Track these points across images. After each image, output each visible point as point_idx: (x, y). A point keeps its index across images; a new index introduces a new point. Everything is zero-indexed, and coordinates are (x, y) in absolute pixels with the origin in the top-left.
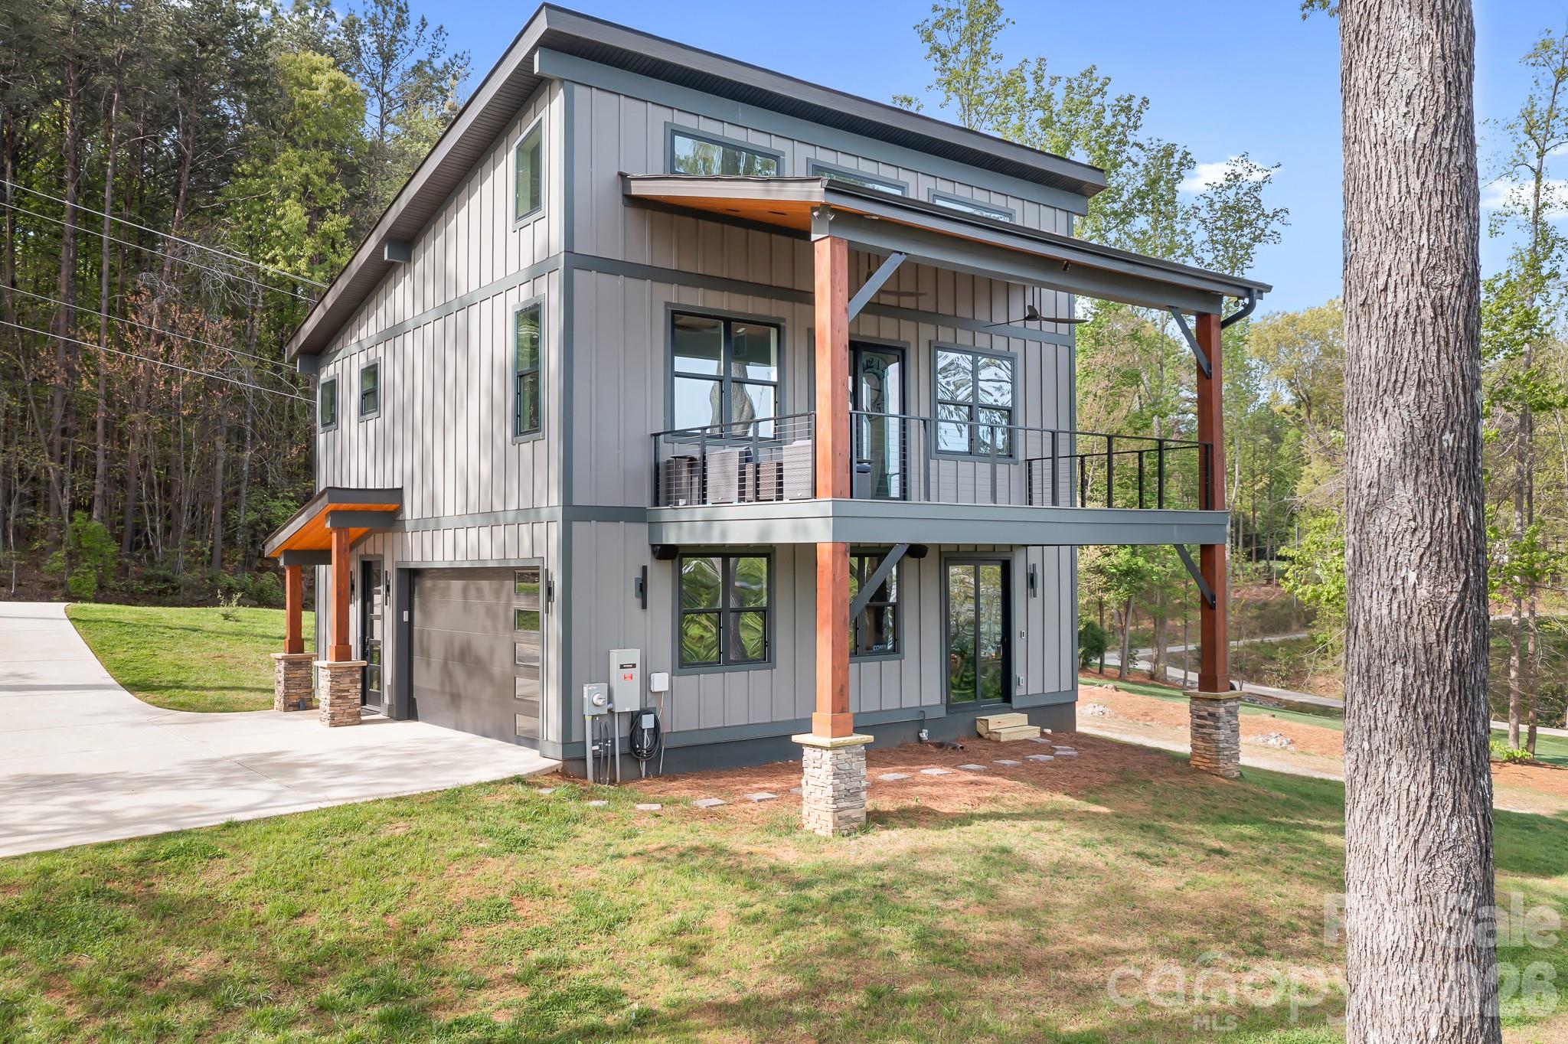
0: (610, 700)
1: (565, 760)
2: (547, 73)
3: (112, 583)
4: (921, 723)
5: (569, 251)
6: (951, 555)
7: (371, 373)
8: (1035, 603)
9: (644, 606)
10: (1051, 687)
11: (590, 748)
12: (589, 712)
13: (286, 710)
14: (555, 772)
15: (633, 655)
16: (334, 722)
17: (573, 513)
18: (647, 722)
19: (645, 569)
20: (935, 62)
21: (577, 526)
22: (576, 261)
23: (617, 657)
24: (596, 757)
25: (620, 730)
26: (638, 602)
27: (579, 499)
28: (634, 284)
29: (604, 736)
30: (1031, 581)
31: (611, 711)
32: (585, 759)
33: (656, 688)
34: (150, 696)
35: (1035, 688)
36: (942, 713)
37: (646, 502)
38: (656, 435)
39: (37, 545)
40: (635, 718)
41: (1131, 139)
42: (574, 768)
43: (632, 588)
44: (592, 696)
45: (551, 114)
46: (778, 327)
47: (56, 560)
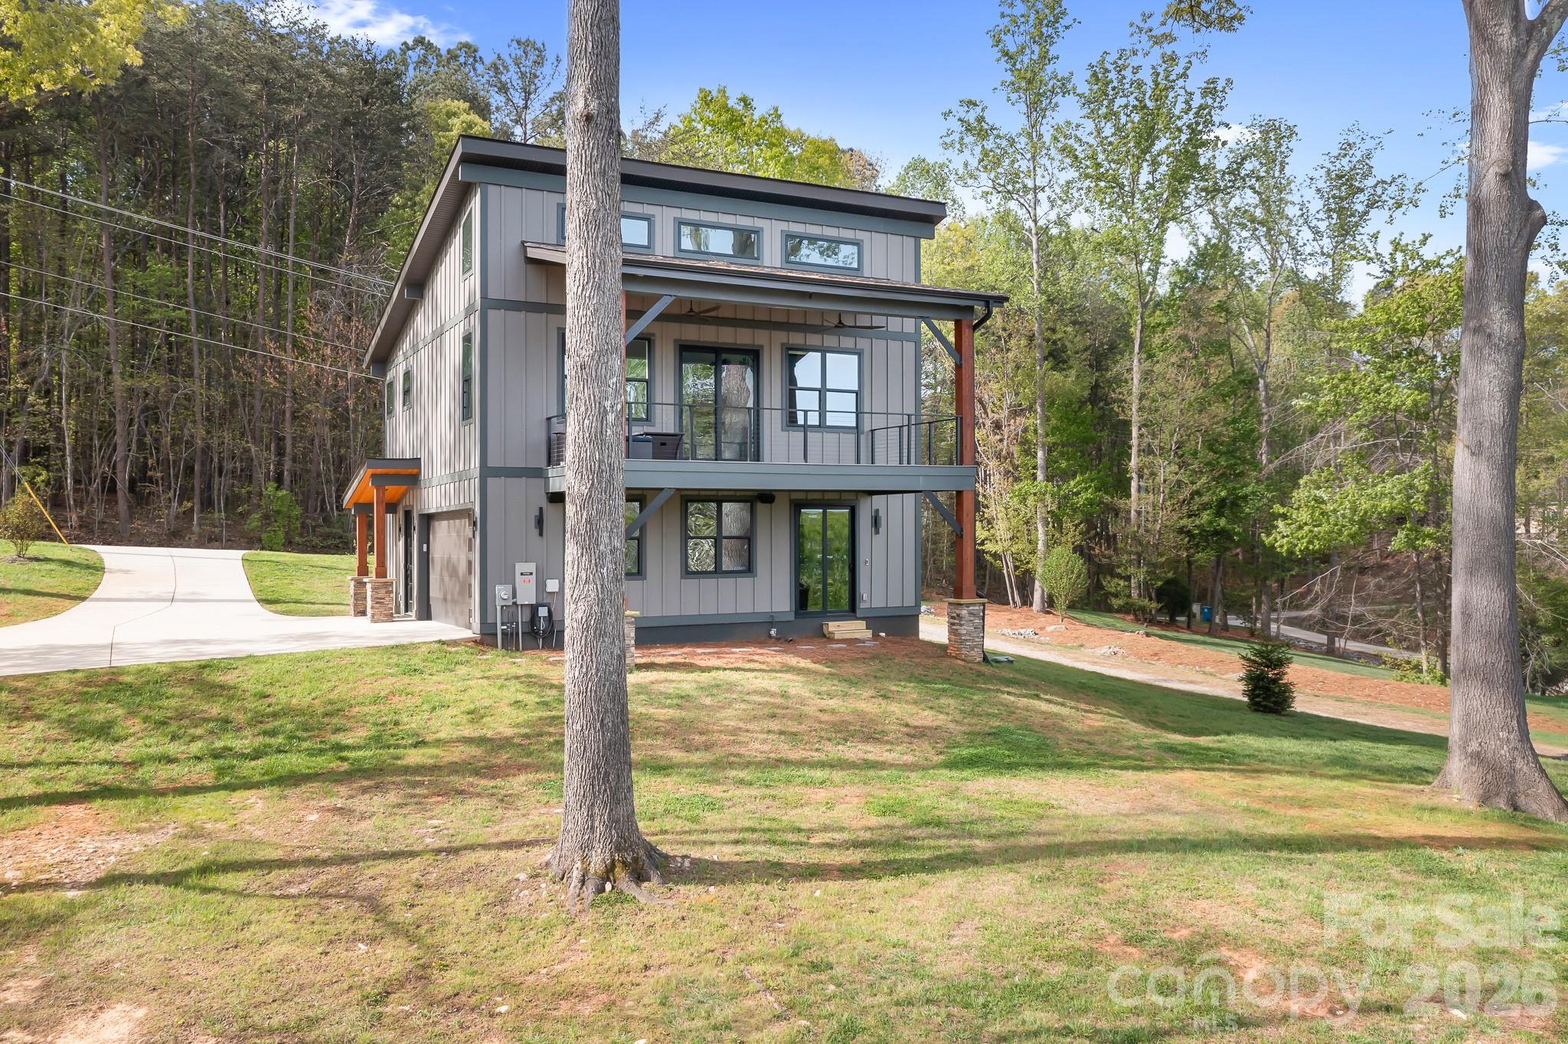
0: (514, 596)
1: (482, 634)
2: (468, 180)
3: (297, 539)
4: (771, 624)
5: (484, 297)
6: (800, 501)
7: (408, 375)
8: (879, 540)
9: (541, 534)
10: (895, 602)
11: (500, 628)
12: (499, 603)
13: (356, 615)
14: (475, 642)
15: (531, 567)
16: (374, 620)
17: (487, 472)
18: (543, 612)
19: (541, 509)
20: (1004, 64)
21: (491, 481)
22: (488, 304)
23: (520, 567)
24: (504, 633)
25: (523, 617)
26: (537, 531)
27: (492, 463)
28: (532, 316)
29: (509, 621)
30: (876, 522)
31: (515, 603)
32: (496, 635)
33: (549, 589)
34: (273, 607)
35: (878, 602)
36: (792, 617)
37: (543, 464)
38: (549, 419)
39: (240, 509)
40: (534, 609)
41: (1216, 119)
42: (489, 639)
43: (532, 522)
44: (502, 592)
45: (475, 204)
46: (649, 341)
47: (254, 520)
